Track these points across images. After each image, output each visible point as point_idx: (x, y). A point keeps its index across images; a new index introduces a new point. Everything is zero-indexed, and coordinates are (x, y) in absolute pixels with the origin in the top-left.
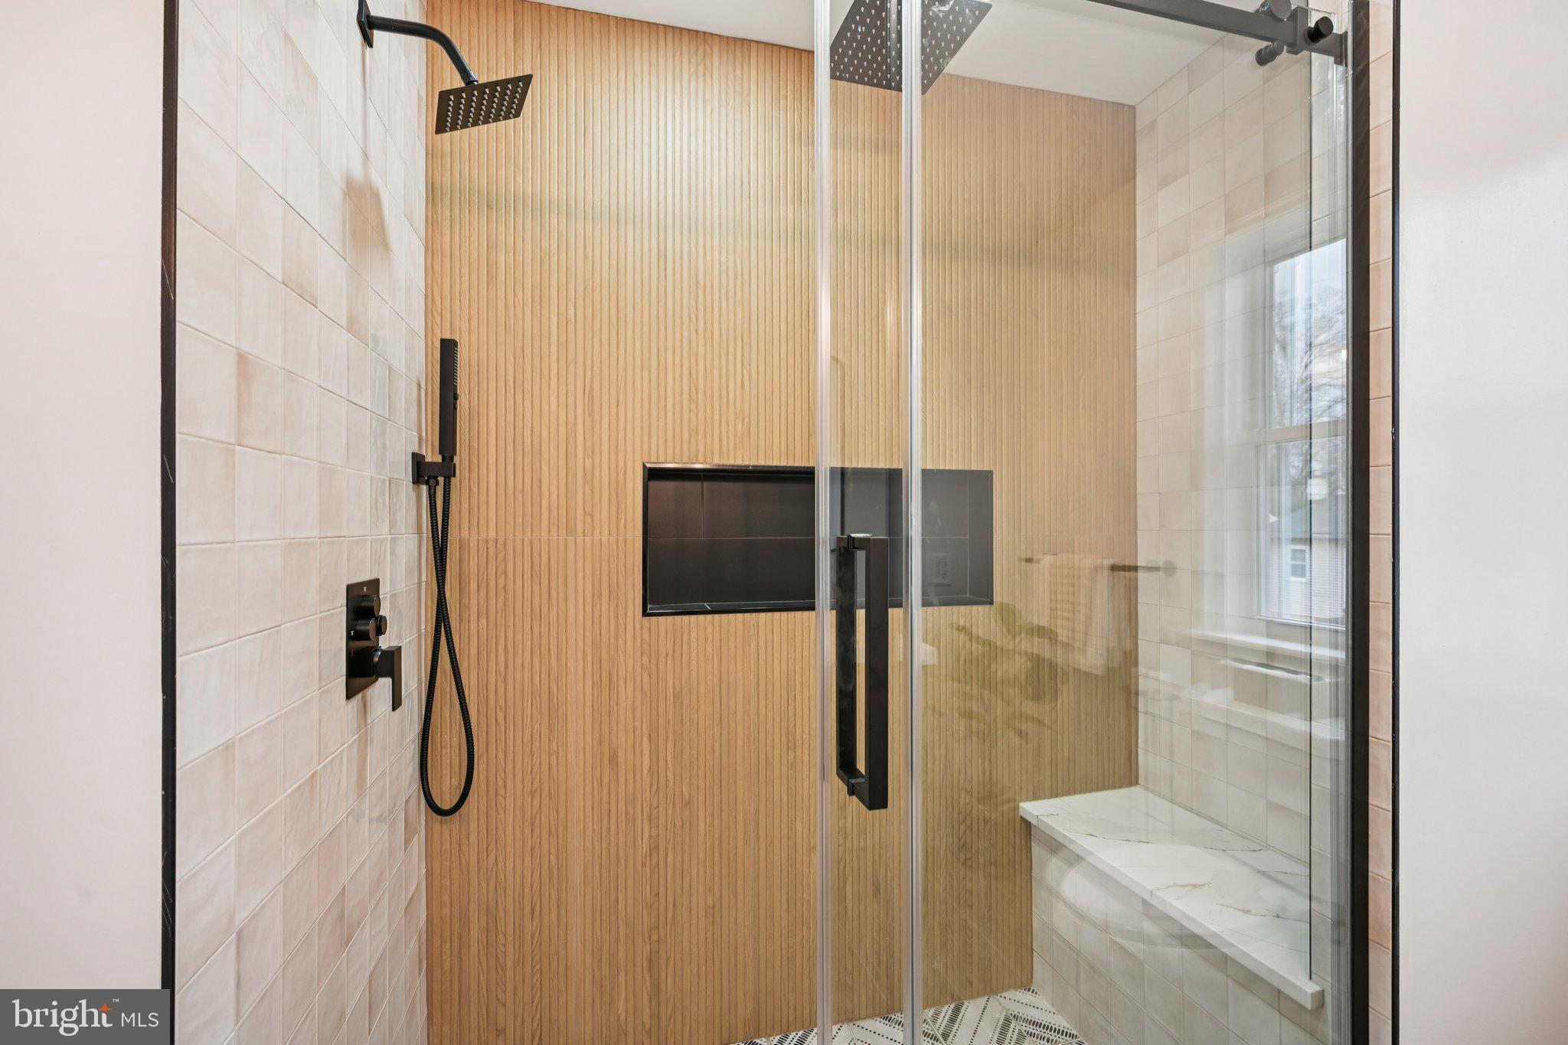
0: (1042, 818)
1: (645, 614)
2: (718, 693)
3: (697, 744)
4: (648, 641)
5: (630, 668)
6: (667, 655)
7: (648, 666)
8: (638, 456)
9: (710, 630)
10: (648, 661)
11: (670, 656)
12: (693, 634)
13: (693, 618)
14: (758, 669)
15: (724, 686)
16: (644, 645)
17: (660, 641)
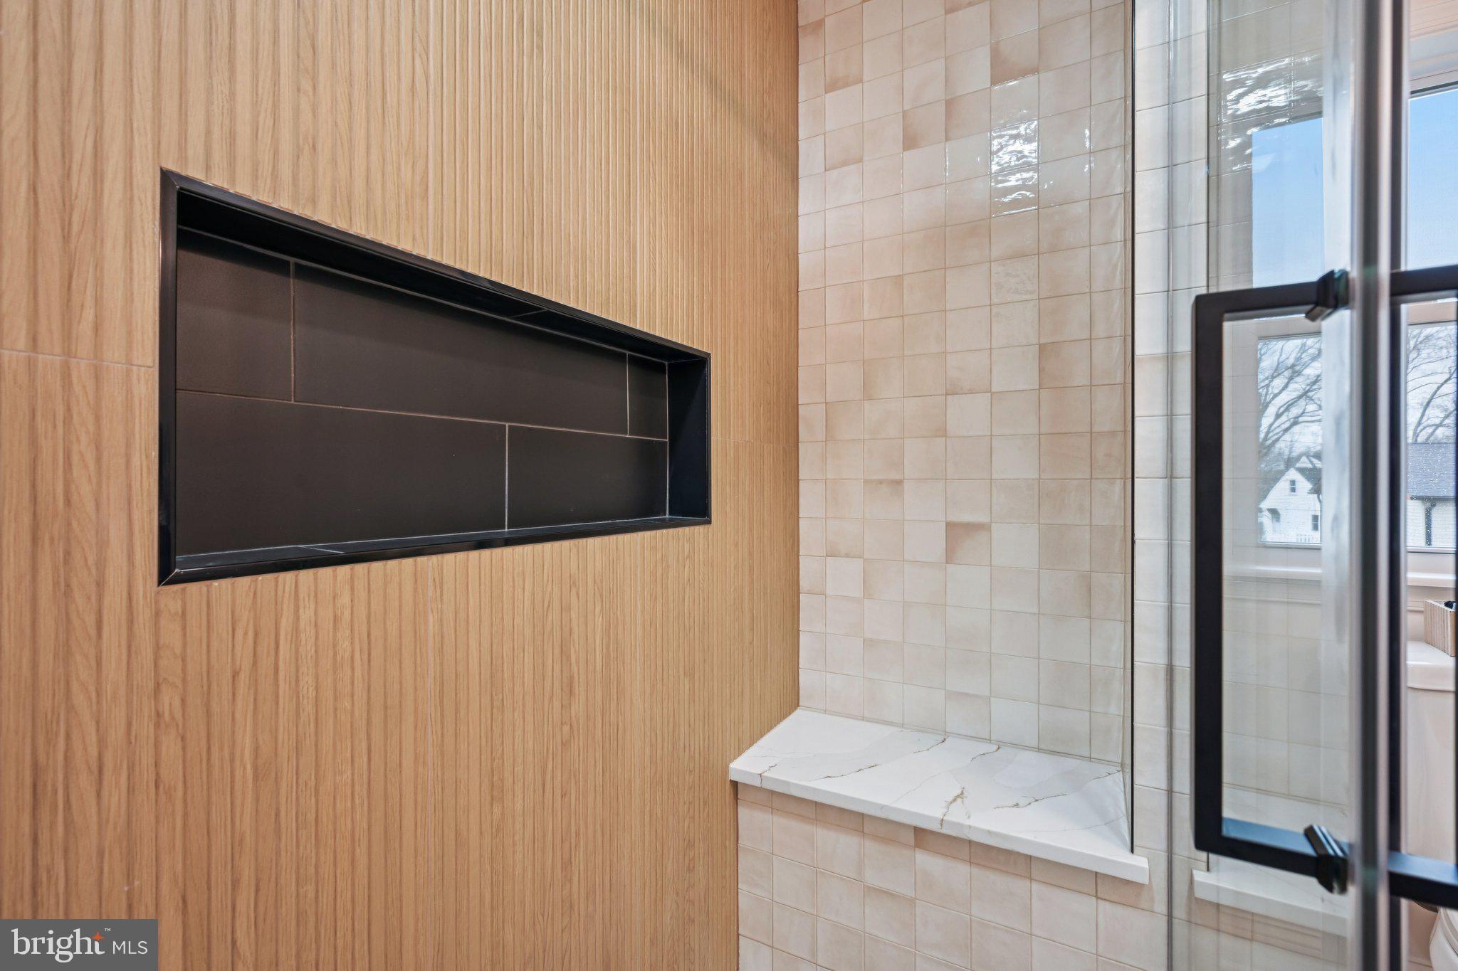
0: (765, 774)
1: (166, 575)
2: (363, 735)
3: (317, 867)
4: (178, 651)
5: (116, 735)
6: (235, 675)
7: (178, 714)
8: (143, 143)
9: (345, 599)
10: (177, 702)
11: (244, 677)
12: (306, 614)
13: (306, 575)
14: (442, 664)
15: (377, 718)
16: (163, 663)
17: (215, 644)
